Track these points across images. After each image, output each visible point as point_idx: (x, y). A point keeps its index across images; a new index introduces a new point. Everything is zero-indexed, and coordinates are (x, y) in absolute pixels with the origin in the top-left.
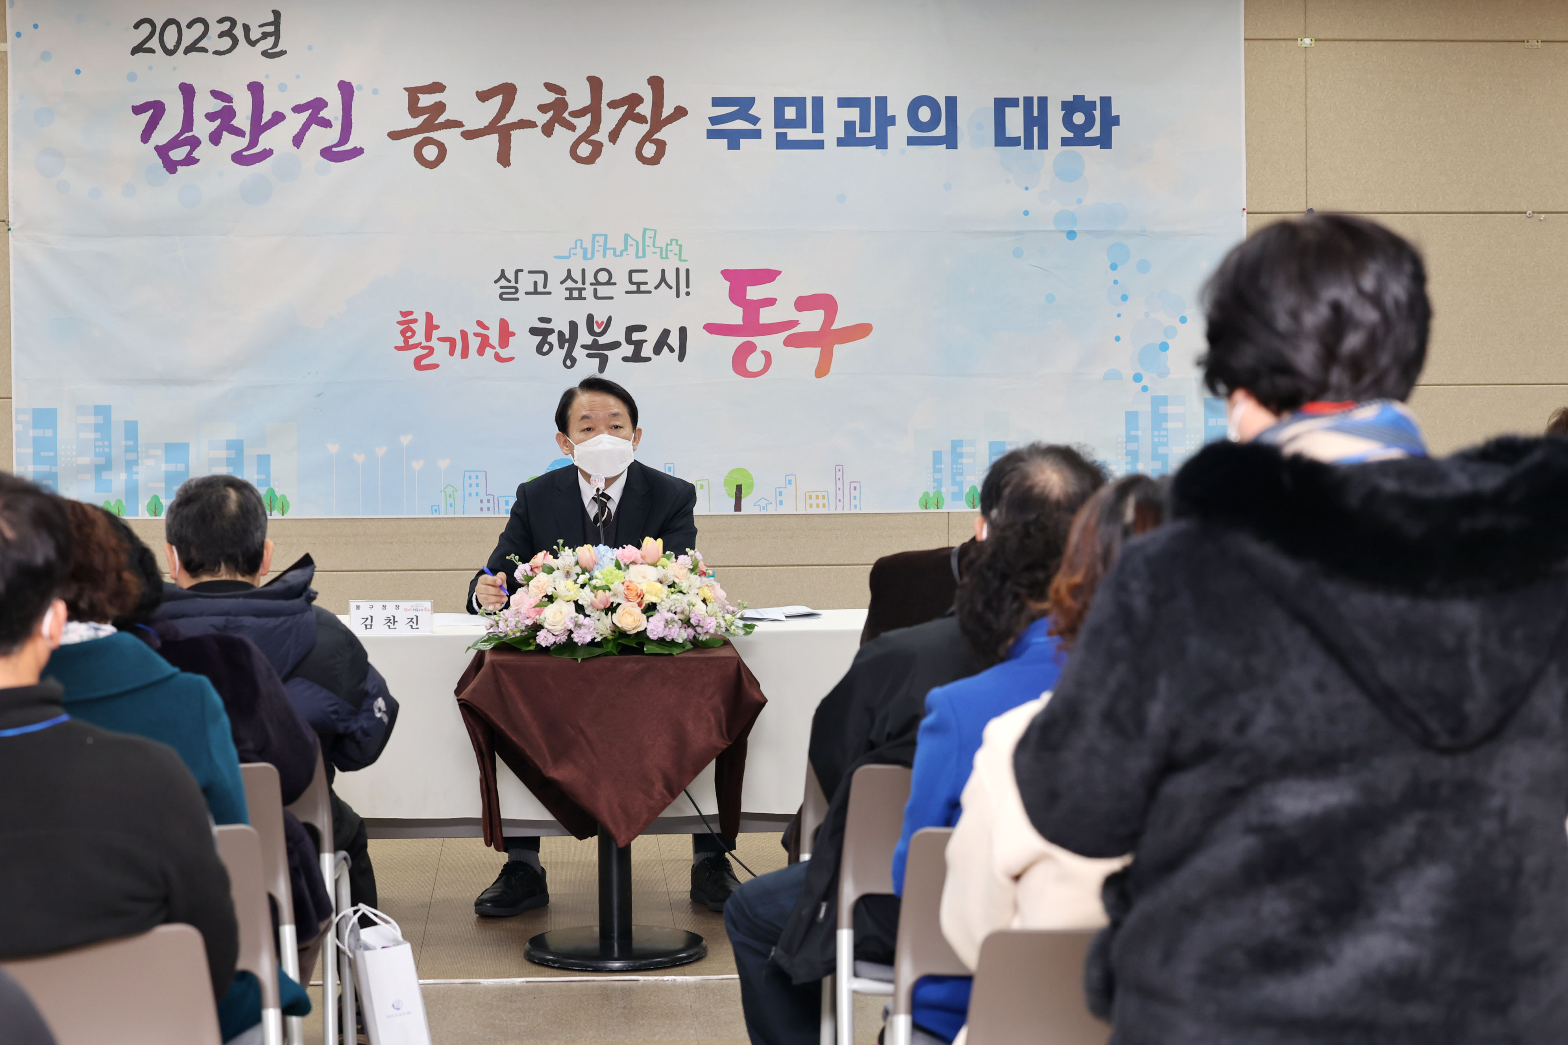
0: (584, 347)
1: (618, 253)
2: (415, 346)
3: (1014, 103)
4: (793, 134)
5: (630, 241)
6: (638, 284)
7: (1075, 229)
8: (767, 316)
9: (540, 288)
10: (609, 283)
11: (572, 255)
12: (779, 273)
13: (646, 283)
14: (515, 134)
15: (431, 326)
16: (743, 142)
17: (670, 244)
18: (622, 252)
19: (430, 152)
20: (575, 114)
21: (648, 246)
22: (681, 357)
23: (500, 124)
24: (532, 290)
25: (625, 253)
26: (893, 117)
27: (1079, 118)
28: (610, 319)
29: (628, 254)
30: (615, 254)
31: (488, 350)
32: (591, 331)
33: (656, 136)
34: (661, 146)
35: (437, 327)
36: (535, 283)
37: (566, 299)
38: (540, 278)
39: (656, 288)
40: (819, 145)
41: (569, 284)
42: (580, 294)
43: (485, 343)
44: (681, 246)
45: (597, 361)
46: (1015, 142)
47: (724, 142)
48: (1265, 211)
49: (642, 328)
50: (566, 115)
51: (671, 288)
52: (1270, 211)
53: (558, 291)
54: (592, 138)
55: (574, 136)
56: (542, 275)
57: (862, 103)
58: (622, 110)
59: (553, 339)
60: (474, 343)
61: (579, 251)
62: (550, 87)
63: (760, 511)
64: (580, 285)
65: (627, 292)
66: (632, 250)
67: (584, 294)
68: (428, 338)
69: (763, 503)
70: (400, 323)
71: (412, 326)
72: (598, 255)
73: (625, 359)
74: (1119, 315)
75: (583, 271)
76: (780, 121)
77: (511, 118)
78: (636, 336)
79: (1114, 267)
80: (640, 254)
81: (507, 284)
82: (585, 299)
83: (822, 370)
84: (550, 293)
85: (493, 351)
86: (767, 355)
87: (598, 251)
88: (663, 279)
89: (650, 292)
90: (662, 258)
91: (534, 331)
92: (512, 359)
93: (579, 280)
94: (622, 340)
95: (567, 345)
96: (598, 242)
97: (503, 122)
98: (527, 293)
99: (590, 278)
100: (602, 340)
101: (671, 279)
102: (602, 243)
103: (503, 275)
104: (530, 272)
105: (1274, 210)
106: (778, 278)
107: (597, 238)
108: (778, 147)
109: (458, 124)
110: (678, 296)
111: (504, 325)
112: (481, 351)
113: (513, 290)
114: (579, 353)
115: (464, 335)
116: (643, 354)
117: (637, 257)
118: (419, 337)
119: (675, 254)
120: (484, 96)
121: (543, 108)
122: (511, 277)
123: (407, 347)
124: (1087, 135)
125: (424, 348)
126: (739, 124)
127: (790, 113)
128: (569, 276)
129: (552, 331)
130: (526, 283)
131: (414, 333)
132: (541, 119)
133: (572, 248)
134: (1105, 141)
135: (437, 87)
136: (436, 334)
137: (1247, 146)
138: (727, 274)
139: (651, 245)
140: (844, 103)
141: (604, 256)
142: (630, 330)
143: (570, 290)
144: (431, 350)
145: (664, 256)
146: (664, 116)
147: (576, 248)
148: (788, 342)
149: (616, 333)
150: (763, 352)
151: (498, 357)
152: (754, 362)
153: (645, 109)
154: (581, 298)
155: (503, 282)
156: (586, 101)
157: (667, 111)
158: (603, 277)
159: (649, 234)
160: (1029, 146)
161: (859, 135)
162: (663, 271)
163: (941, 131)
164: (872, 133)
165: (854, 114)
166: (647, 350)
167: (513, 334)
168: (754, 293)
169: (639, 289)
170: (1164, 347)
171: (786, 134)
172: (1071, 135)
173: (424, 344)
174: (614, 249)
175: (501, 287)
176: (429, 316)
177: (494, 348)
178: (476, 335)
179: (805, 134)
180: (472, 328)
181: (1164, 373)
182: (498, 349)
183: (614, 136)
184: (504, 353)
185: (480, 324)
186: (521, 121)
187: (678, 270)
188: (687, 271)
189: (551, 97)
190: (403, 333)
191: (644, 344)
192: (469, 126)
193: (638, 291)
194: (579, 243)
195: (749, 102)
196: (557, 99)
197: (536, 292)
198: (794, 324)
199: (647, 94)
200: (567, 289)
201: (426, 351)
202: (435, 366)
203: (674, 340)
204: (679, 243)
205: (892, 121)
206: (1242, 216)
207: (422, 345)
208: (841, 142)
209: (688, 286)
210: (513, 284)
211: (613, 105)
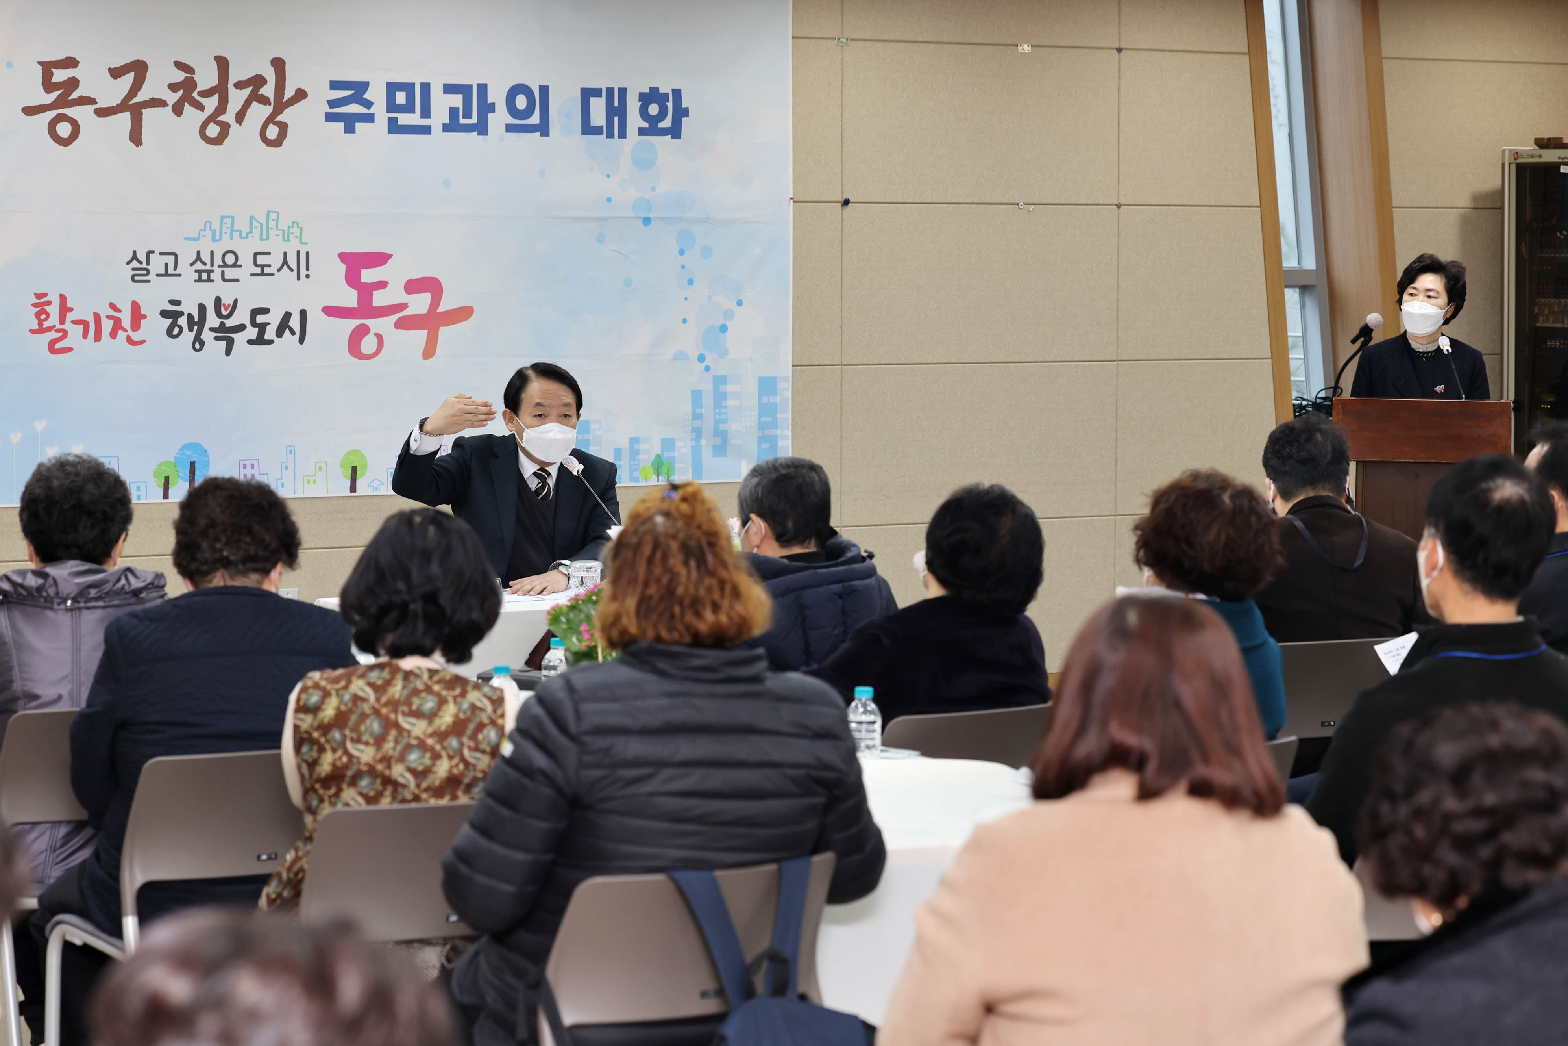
0: (212, 329)
1: (244, 235)
2: (50, 329)
3: (597, 93)
4: (404, 119)
5: (255, 224)
6: (262, 267)
7: (650, 216)
8: (379, 299)
9: (171, 271)
10: (235, 265)
11: (201, 237)
12: (390, 256)
13: (269, 266)
14: (147, 113)
15: (64, 310)
16: (359, 126)
17: (291, 226)
18: (247, 234)
19: (64, 130)
20: (203, 94)
21: (272, 228)
22: (302, 340)
23: (131, 102)
24: (163, 272)
25: (250, 235)
26: (493, 104)
27: (653, 109)
28: (236, 301)
29: (253, 237)
30: (241, 237)
31: (121, 333)
32: (219, 314)
33: (279, 118)
34: (283, 128)
35: (71, 310)
36: (166, 265)
37: (196, 281)
38: (170, 260)
39: (279, 270)
40: (426, 130)
41: (199, 266)
42: (209, 276)
43: (117, 326)
44: (301, 229)
45: (224, 343)
46: (598, 131)
47: (341, 125)
48: (808, 200)
49: (265, 311)
50: (195, 94)
51: (292, 270)
52: (812, 200)
53: (188, 273)
54: (220, 118)
55: (203, 116)
56: (173, 257)
57: (464, 90)
58: (247, 91)
59: (183, 321)
60: (107, 326)
61: (209, 233)
62: (179, 65)
63: (373, 492)
64: (208, 267)
65: (252, 275)
66: (256, 232)
67: (213, 276)
68: (62, 321)
69: (376, 484)
70: (35, 305)
71: (46, 308)
72: (226, 237)
73: (250, 342)
74: (686, 299)
75: (212, 253)
76: (392, 106)
77: (142, 96)
78: (260, 319)
79: (682, 252)
80: (264, 236)
81: (138, 265)
82: (213, 281)
83: (429, 352)
84: (180, 275)
85: (126, 334)
86: (379, 337)
87: (225, 233)
88: (285, 262)
89: (273, 275)
90: (284, 240)
91: (164, 314)
92: (143, 342)
93: (208, 261)
94: (247, 322)
95: (196, 328)
96: (225, 224)
97: (135, 100)
98: (158, 275)
99: (218, 261)
100: (229, 323)
101: (292, 263)
102: (229, 225)
103: (135, 257)
104: (161, 254)
105: (815, 200)
106: (390, 261)
107: (225, 220)
108: (390, 131)
109: (91, 101)
110: (299, 279)
111: (135, 307)
112: (113, 335)
113: (145, 272)
114: (207, 336)
115: (97, 317)
116: (267, 337)
117: (261, 239)
118: (53, 320)
119: (296, 237)
120: (116, 73)
121: (173, 87)
122: (143, 258)
123: (41, 330)
124: (660, 125)
125: (58, 331)
126: (354, 108)
127: (401, 98)
128: (198, 258)
129: (181, 314)
130: (157, 265)
131: (48, 315)
132: (172, 98)
133: (201, 230)
134: (675, 132)
135: (70, 63)
136: (70, 317)
137: (794, 138)
138: (344, 257)
139: (274, 227)
140: (449, 89)
141: (231, 238)
142: (255, 312)
143: (199, 272)
144: (65, 333)
145: (286, 238)
146: (286, 97)
147: (205, 230)
148: (399, 325)
149: (241, 316)
150: (376, 334)
151: (130, 341)
152: (368, 344)
153: (268, 91)
154: (209, 280)
155: (135, 264)
156: (214, 81)
157: (289, 93)
158: (230, 259)
159: (273, 216)
160: (610, 135)
161: (462, 121)
162: (285, 254)
163: (535, 119)
164: (474, 120)
165: (457, 100)
166: (270, 334)
167: (144, 317)
168: (368, 276)
169: (262, 271)
170: (724, 329)
171: (397, 119)
172: (646, 125)
173: (58, 326)
174: (241, 232)
175: (133, 269)
176: (63, 298)
177: (126, 331)
178: (109, 317)
179: (413, 119)
180: (106, 311)
181: (724, 354)
182: (130, 332)
183: (240, 117)
184: (136, 336)
185: (113, 306)
186: (153, 99)
187: (298, 252)
188: (308, 253)
189: (180, 76)
190: (37, 315)
191: (268, 327)
192: (102, 103)
193: (262, 274)
194: (208, 225)
195: (362, 87)
196: (186, 78)
197: (166, 274)
198: (403, 306)
199: (270, 75)
200: (196, 271)
201: (60, 334)
202: (69, 350)
203: (295, 323)
204: (299, 226)
205: (492, 108)
206: (789, 205)
207: (56, 328)
208: (446, 128)
209: (308, 269)
210: (144, 265)
211: (239, 85)
